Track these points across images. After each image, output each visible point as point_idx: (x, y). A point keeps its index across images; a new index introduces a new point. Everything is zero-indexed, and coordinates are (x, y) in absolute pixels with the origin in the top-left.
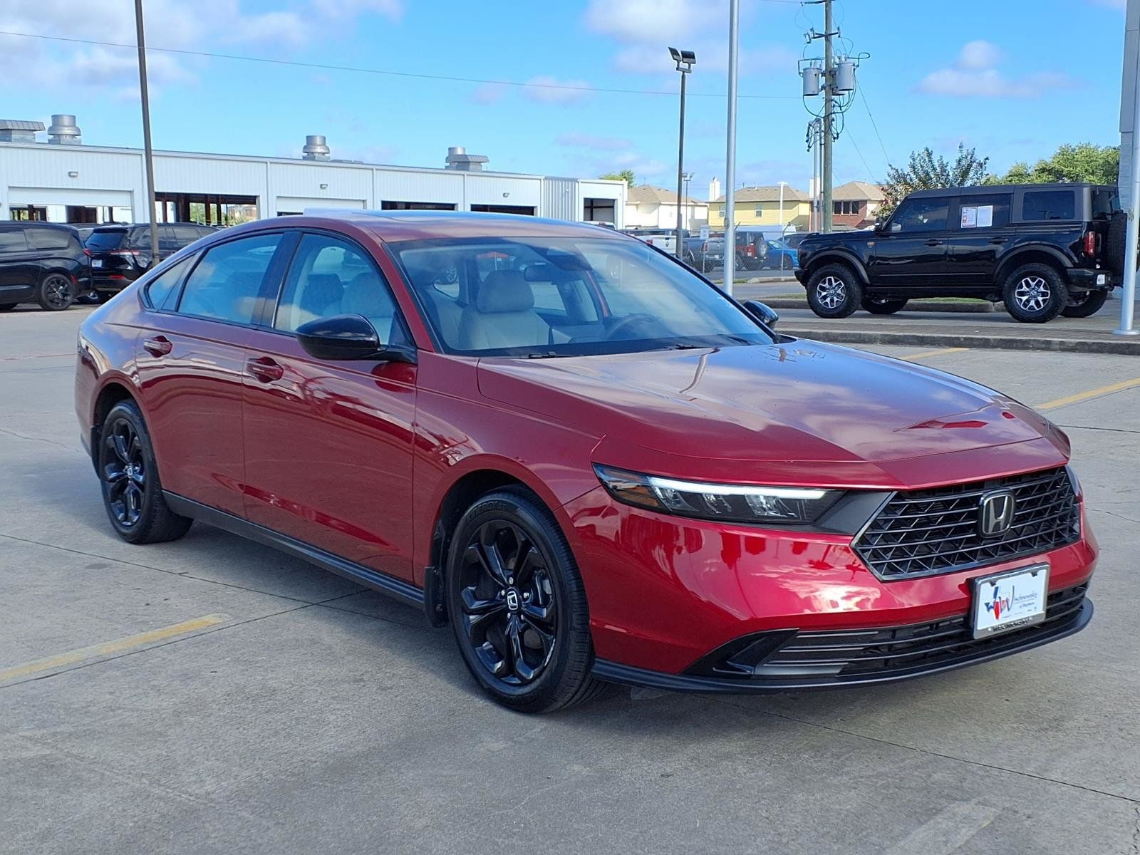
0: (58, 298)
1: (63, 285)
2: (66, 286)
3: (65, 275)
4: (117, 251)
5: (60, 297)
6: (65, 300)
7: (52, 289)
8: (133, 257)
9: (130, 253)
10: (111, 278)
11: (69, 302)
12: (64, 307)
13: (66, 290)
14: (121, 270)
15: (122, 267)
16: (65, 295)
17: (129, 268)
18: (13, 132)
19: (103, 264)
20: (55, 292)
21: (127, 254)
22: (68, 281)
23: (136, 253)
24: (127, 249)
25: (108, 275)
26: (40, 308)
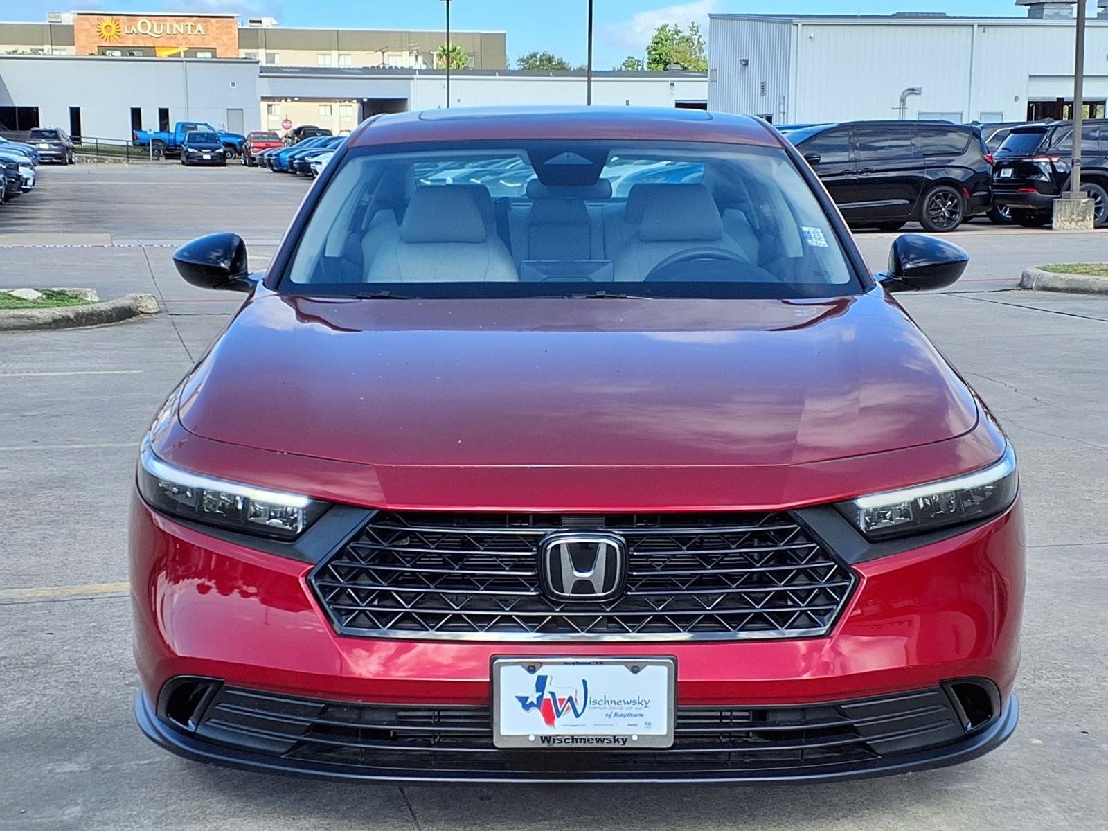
0: (944, 217)
1: (952, 200)
2: (956, 201)
3: (955, 188)
4: (1030, 156)
5: (947, 215)
6: (952, 220)
7: (936, 204)
8: (1051, 163)
9: (1047, 160)
10: (1019, 192)
11: (957, 222)
12: (950, 228)
13: (955, 206)
14: (1033, 181)
15: (1034, 178)
16: (952, 213)
17: (1043, 178)
18: (1046, 6)
19: (1014, 173)
20: (941, 209)
21: (1042, 161)
22: (959, 196)
23: (1054, 159)
24: (1044, 153)
25: (1017, 187)
26: (922, 228)
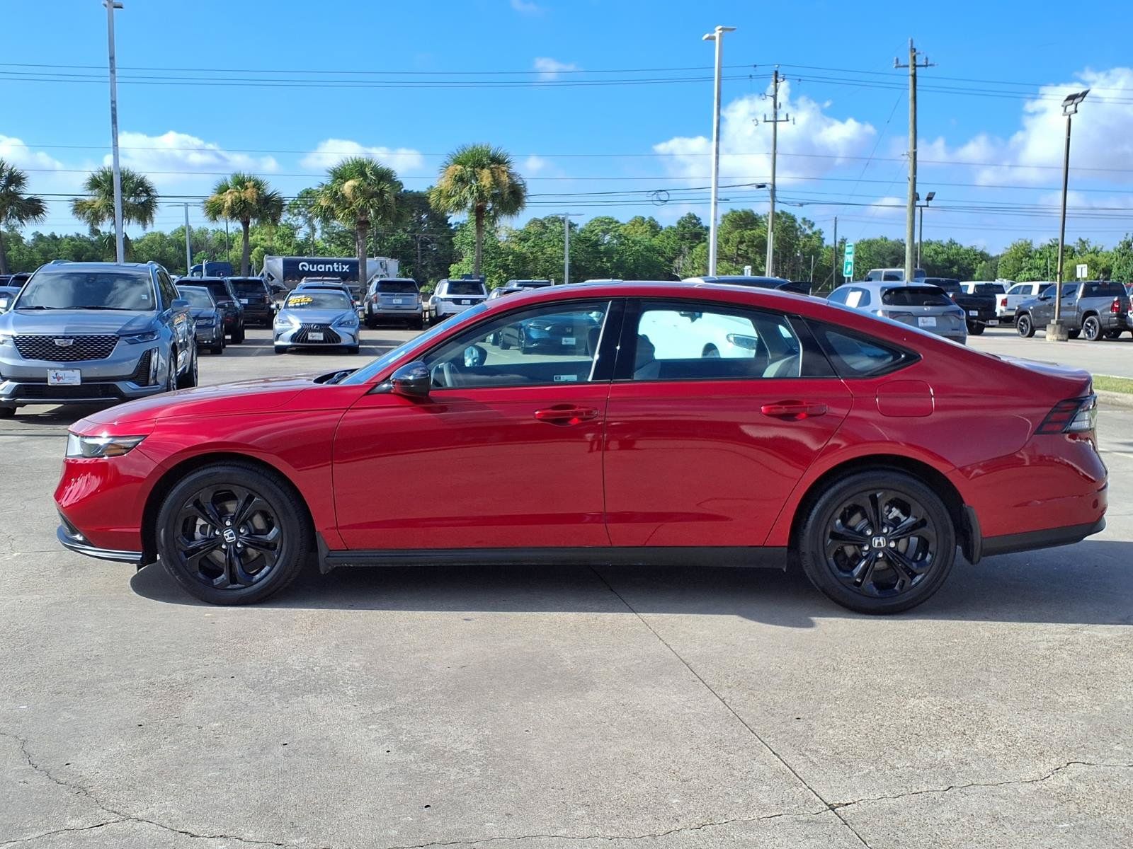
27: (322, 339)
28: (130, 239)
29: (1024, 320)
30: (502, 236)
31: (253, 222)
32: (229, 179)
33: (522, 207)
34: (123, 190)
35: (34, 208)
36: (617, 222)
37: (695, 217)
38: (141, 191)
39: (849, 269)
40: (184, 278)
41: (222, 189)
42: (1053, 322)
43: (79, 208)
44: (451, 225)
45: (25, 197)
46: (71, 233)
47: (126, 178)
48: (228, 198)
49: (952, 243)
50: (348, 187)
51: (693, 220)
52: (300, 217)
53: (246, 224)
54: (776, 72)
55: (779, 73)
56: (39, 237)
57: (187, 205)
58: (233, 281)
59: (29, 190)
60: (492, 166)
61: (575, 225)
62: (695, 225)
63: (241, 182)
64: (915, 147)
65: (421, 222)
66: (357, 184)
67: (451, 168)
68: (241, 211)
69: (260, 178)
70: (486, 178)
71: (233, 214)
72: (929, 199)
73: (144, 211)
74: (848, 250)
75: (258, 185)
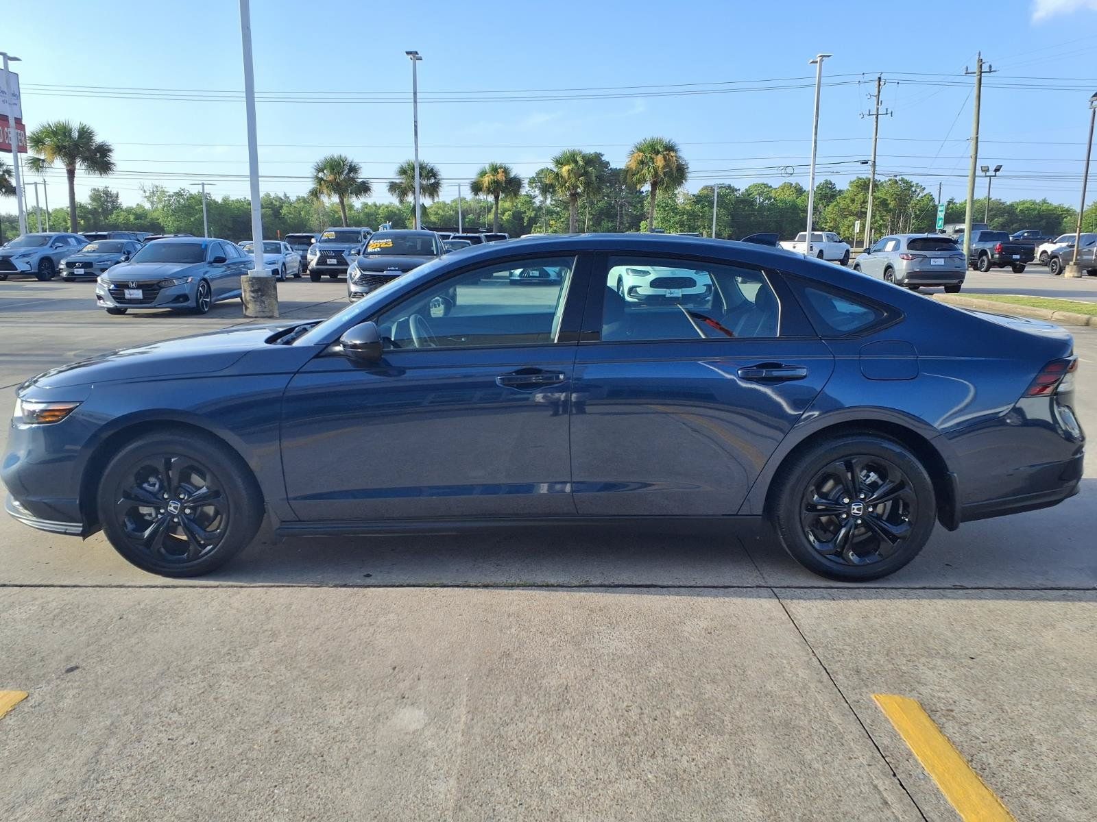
27: (538, 275)
28: (426, 206)
29: (1055, 262)
30: (680, 200)
31: (501, 196)
32: (487, 167)
33: (686, 180)
34: (421, 175)
35: (364, 188)
36: (771, 187)
37: (831, 183)
38: (431, 176)
39: (940, 224)
40: (457, 235)
41: (483, 174)
42: (1071, 263)
43: (393, 187)
44: (643, 192)
45: (360, 180)
46: (386, 203)
47: (422, 167)
48: (486, 180)
49: (1044, 202)
50: (565, 169)
51: (829, 185)
52: (536, 190)
53: (497, 198)
54: (880, 78)
55: (882, 78)
56: (366, 205)
57: (459, 186)
58: (486, 236)
59: (362, 176)
60: (665, 153)
61: (736, 190)
62: (831, 189)
63: (495, 170)
64: (977, 133)
65: (621, 190)
66: (570, 168)
67: (635, 155)
68: (495, 188)
69: (507, 166)
70: (659, 161)
71: (489, 191)
72: (997, 170)
73: (433, 190)
74: (940, 208)
75: (506, 171)
